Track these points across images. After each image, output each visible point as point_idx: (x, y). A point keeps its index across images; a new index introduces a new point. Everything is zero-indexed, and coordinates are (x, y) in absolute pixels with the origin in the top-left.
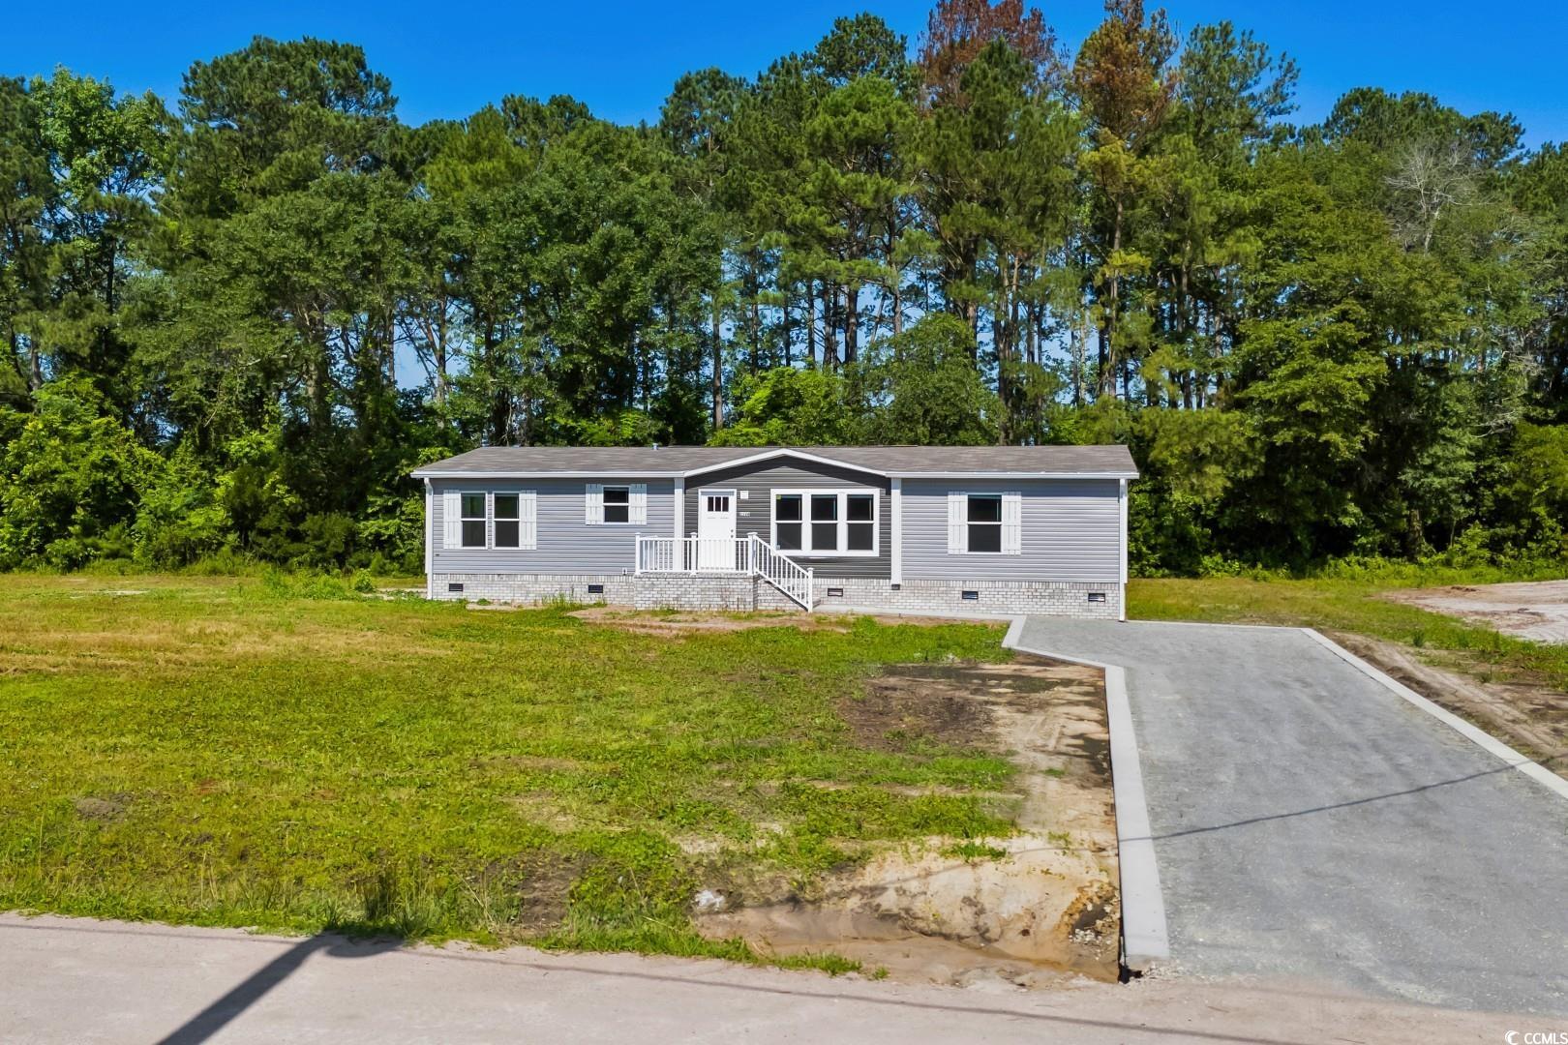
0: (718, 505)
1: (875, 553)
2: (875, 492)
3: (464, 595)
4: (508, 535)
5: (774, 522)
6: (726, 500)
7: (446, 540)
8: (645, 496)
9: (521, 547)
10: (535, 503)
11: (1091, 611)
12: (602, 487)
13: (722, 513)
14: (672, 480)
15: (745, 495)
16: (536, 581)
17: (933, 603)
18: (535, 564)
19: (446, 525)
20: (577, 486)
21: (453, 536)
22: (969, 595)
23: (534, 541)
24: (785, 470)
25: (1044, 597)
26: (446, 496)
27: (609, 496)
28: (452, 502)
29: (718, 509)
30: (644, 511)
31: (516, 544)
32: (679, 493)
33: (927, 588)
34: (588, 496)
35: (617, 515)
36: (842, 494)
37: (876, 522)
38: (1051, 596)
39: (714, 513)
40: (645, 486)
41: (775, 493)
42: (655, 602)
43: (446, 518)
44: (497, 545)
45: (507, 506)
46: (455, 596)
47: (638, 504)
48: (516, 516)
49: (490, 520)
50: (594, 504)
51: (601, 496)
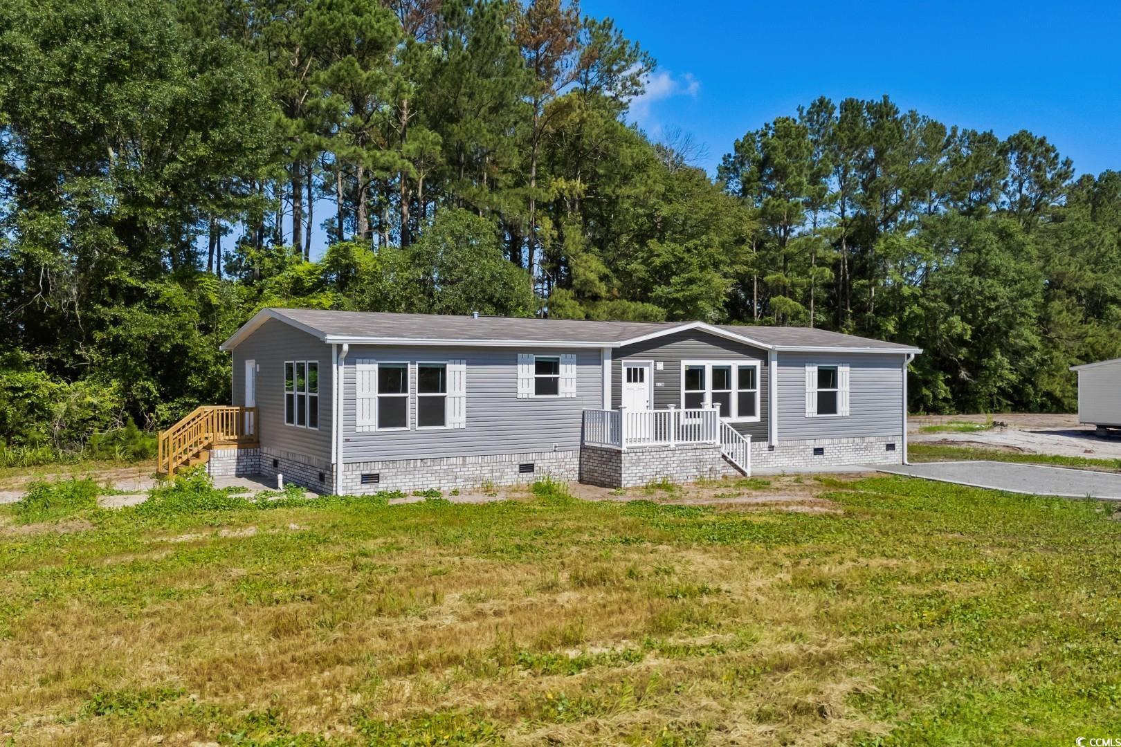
0: (636, 375)
1: (757, 418)
2: (757, 363)
3: (381, 486)
4: (433, 413)
5: (683, 391)
6: (642, 371)
7: (359, 421)
8: (574, 366)
9: (449, 426)
10: (464, 375)
11: (887, 458)
12: (533, 357)
13: (638, 384)
14: (599, 350)
15: (660, 366)
16: (464, 464)
17: (795, 461)
18: (465, 444)
19: (359, 402)
20: (508, 356)
21: (368, 417)
22: (819, 451)
23: (463, 419)
24: (691, 342)
25: (861, 449)
26: (359, 367)
27: (542, 367)
28: (367, 373)
29: (635, 381)
30: (574, 381)
31: (442, 423)
32: (608, 363)
33: (792, 448)
34: (519, 366)
35: (546, 387)
36: (735, 364)
37: (758, 390)
38: (866, 449)
39: (632, 384)
40: (574, 356)
41: (685, 364)
42: (641, 478)
43: (359, 394)
44: (420, 425)
45: (433, 379)
46: (370, 490)
47: (568, 375)
48: (444, 390)
49: (413, 395)
50: (526, 374)
51: (533, 367)
